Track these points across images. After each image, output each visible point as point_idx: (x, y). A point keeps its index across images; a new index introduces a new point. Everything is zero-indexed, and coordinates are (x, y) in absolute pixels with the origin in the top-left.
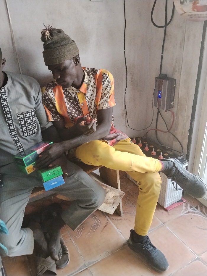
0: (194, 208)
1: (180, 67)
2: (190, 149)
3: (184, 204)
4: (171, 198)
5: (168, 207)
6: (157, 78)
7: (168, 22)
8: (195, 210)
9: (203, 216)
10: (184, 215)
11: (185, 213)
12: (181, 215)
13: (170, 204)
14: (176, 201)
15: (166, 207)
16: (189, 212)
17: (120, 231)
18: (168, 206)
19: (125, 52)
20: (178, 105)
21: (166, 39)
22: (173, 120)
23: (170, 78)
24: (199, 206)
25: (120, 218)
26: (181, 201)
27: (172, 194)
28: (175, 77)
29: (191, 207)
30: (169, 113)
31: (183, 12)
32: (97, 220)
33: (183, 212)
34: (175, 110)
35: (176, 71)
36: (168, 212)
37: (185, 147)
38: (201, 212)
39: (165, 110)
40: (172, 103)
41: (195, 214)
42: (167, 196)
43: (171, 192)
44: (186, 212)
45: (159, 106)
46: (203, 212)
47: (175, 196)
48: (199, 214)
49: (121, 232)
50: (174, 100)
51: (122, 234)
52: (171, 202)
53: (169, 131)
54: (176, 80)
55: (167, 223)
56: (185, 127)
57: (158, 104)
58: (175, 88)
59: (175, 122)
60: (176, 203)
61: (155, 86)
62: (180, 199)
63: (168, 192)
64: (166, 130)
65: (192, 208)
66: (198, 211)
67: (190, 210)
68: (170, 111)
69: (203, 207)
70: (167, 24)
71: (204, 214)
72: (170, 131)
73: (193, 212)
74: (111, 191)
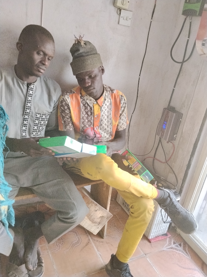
0: (177, 244)
1: (189, 103)
2: (184, 184)
3: (168, 239)
4: (157, 230)
5: (152, 239)
6: (165, 109)
7: (186, 59)
8: (178, 247)
9: (185, 254)
10: (167, 250)
11: (168, 249)
12: (164, 249)
13: (155, 236)
14: (161, 234)
15: (150, 238)
16: (172, 248)
17: (100, 253)
18: (153, 237)
19: (139, 78)
20: (180, 139)
21: (181, 74)
22: (173, 153)
23: (178, 111)
24: (182, 244)
25: (102, 240)
26: (166, 235)
27: (158, 226)
28: (183, 111)
29: (174, 243)
30: (170, 144)
31: (203, 53)
32: (78, 238)
33: (166, 247)
34: (176, 142)
35: (185, 106)
36: (152, 243)
37: (180, 182)
38: (184, 250)
39: (167, 141)
40: (175, 136)
41: (177, 251)
42: (154, 227)
43: (158, 223)
44: (169, 247)
45: (162, 136)
46: (185, 251)
47: (161, 228)
48: (182, 252)
49: (100, 255)
50: (177, 133)
51: (101, 257)
52: (156, 234)
53: (166, 162)
54: (183, 114)
55: (149, 254)
56: (184, 161)
57: (161, 134)
58: (180, 122)
59: (174, 154)
60: (160, 236)
61: (162, 116)
62: (165, 233)
63: (155, 223)
64: (164, 161)
65: (175, 245)
66: (181, 248)
67: (173, 246)
68: (171, 142)
69: (187, 245)
70: (184, 61)
71: (186, 252)
72: (168, 162)
73: (176, 249)
74: (99, 210)
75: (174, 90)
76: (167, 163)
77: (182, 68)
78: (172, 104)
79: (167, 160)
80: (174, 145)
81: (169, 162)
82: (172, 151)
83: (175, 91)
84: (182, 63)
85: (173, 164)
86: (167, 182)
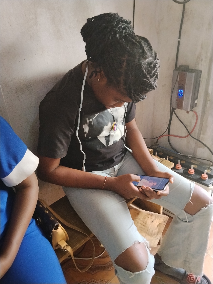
21: (186, 18)
22: (197, 122)
28: (200, 68)
34: (199, 109)
35: (202, 60)
50: (197, 97)
53: (190, 134)
54: (201, 71)
64: (186, 134)
68: (192, 111)
74: (156, 219)
75: (179, 42)
76: (192, 136)
77: (185, 10)
78: (181, 62)
79: (190, 132)
80: (196, 113)
81: (193, 134)
82: (194, 121)
83: (181, 43)
84: (184, 3)
85: (201, 136)
86: (197, 159)
